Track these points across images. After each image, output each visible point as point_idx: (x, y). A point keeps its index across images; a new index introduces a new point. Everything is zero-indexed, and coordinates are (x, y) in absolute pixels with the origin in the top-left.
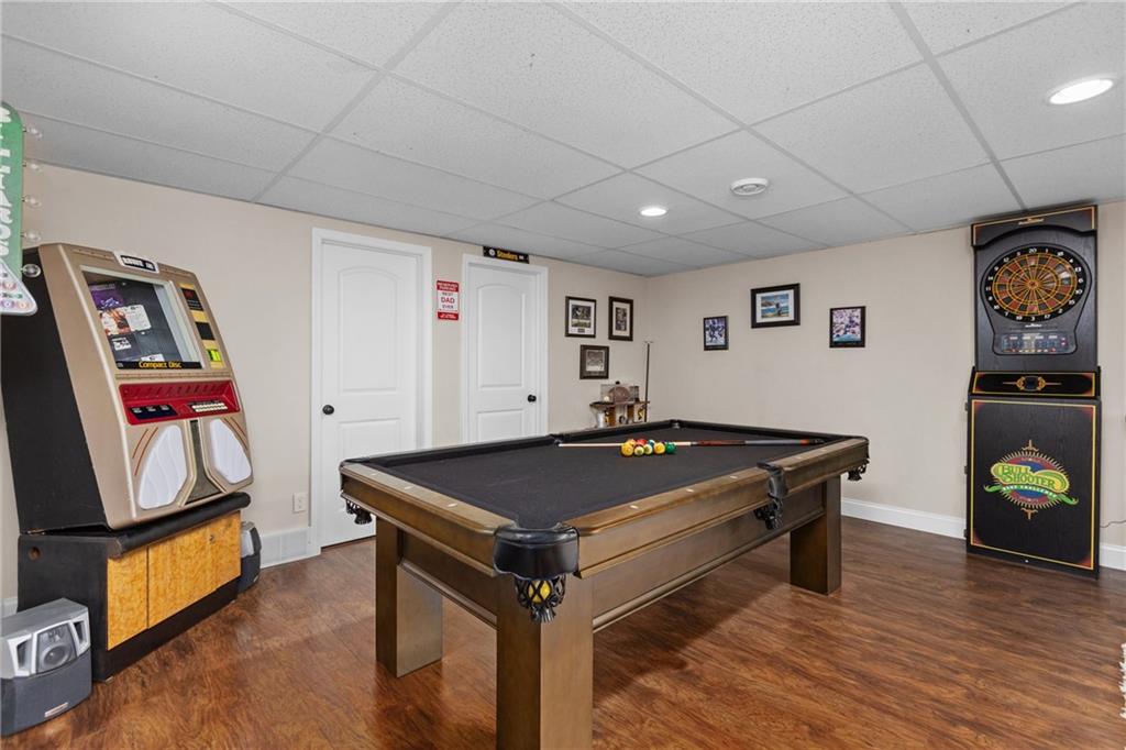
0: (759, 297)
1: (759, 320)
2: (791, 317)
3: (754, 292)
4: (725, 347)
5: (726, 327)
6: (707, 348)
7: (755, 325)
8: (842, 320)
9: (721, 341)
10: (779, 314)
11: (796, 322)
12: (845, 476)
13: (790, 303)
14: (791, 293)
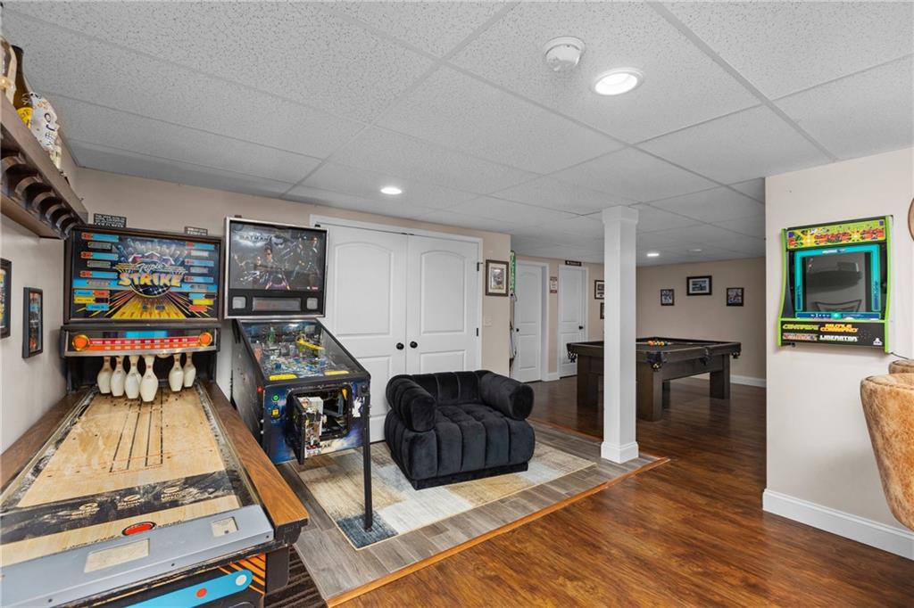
0: (691, 281)
1: (691, 292)
2: (707, 291)
3: (688, 279)
4: (672, 304)
5: (673, 295)
6: (662, 305)
7: (689, 294)
8: (732, 294)
9: (671, 301)
10: (701, 290)
11: (710, 294)
12: (731, 357)
13: (707, 284)
14: (707, 280)
